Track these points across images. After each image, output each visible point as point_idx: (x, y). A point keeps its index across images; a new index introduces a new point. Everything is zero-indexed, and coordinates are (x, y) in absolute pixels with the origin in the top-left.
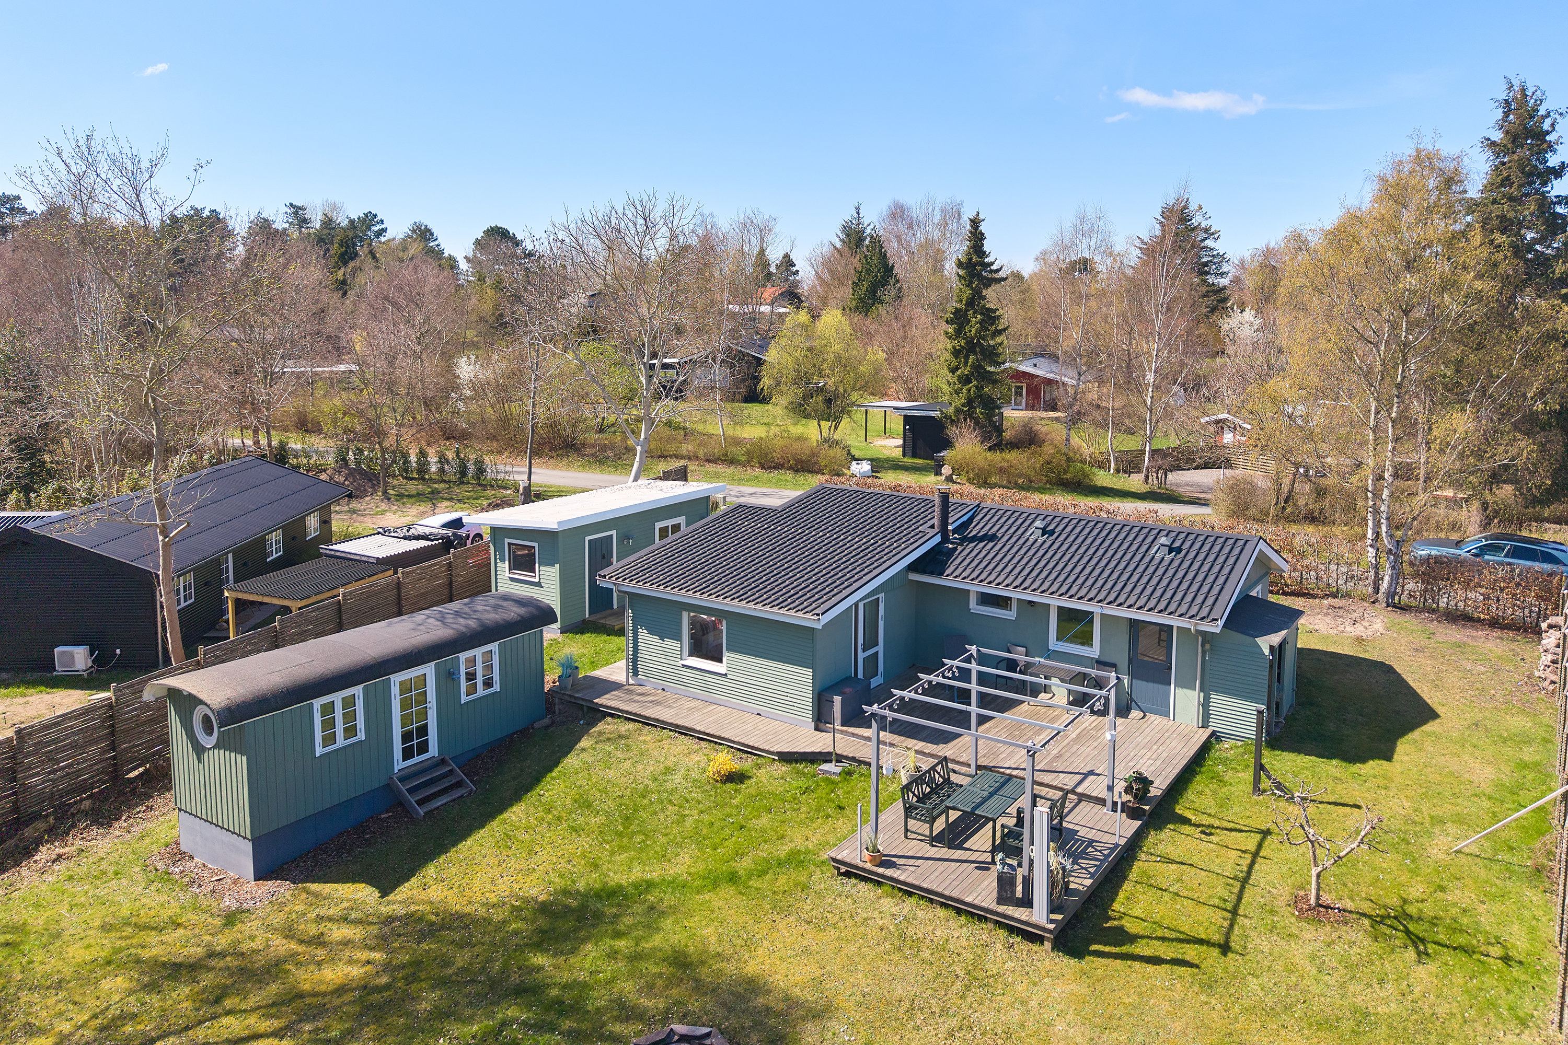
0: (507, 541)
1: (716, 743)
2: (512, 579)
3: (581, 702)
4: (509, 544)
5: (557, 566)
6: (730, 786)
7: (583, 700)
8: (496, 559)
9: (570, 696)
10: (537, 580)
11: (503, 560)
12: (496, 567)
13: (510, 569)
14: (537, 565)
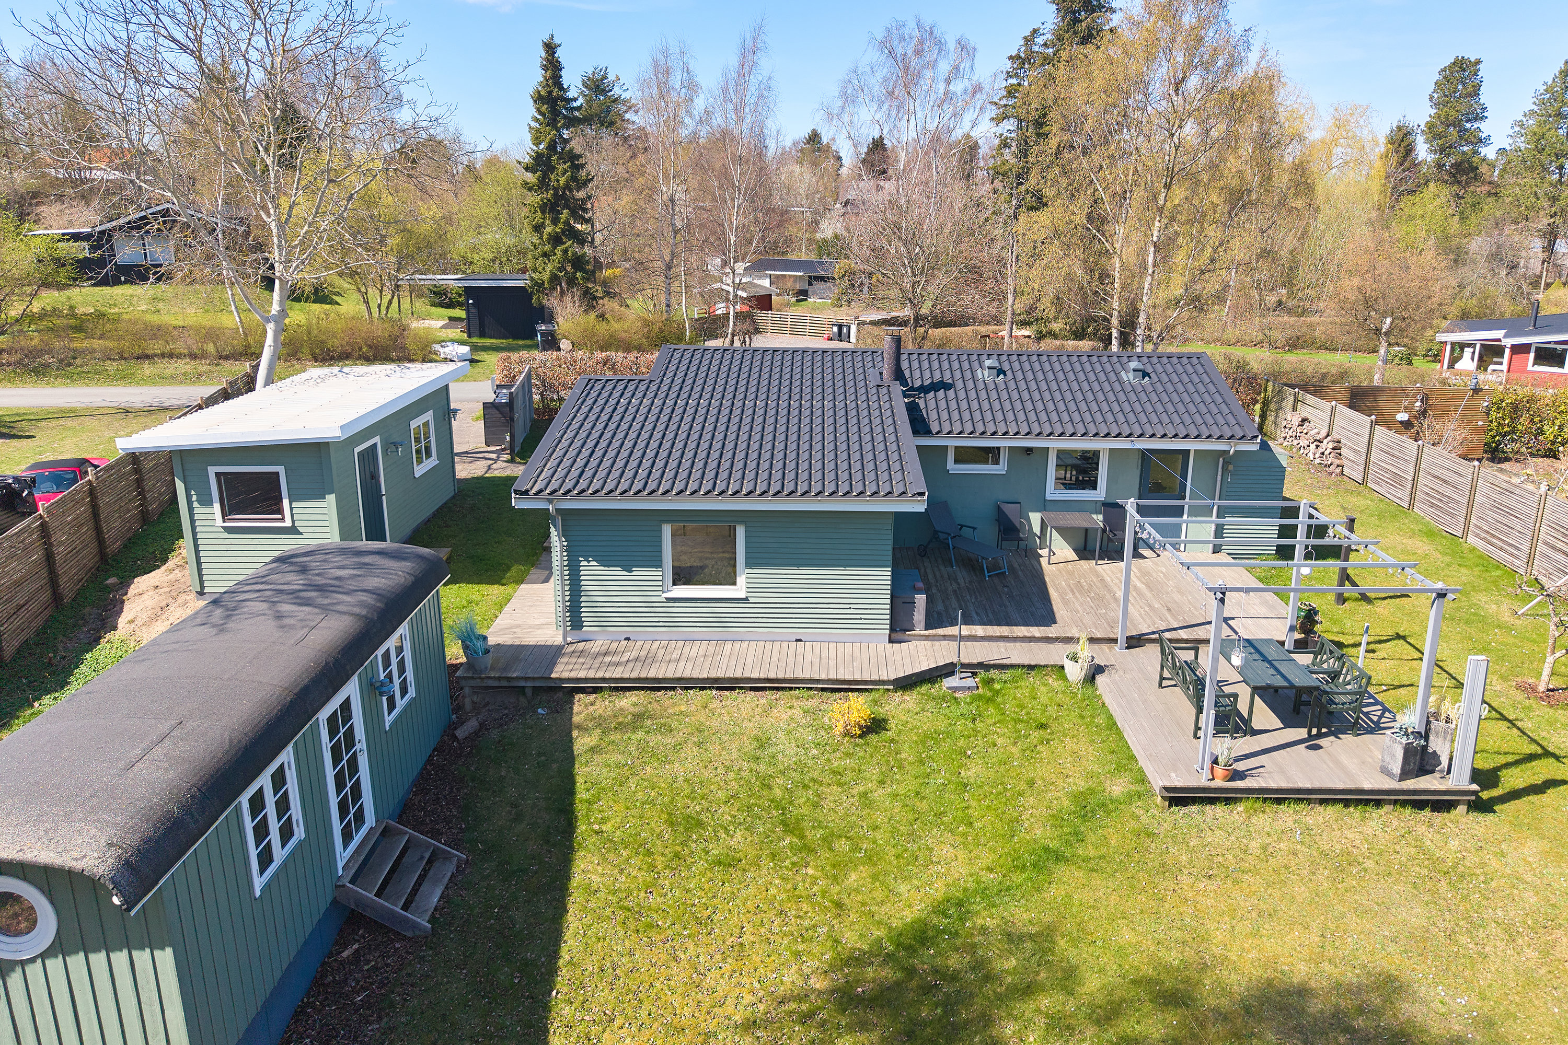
0: (212, 470)
1: (791, 689)
2: (228, 530)
3: (522, 684)
4: (218, 475)
5: (331, 498)
6: (873, 738)
7: (527, 679)
8: (190, 503)
9: (499, 678)
10: (288, 523)
11: (206, 501)
12: (191, 514)
13: (224, 515)
14: (286, 502)
